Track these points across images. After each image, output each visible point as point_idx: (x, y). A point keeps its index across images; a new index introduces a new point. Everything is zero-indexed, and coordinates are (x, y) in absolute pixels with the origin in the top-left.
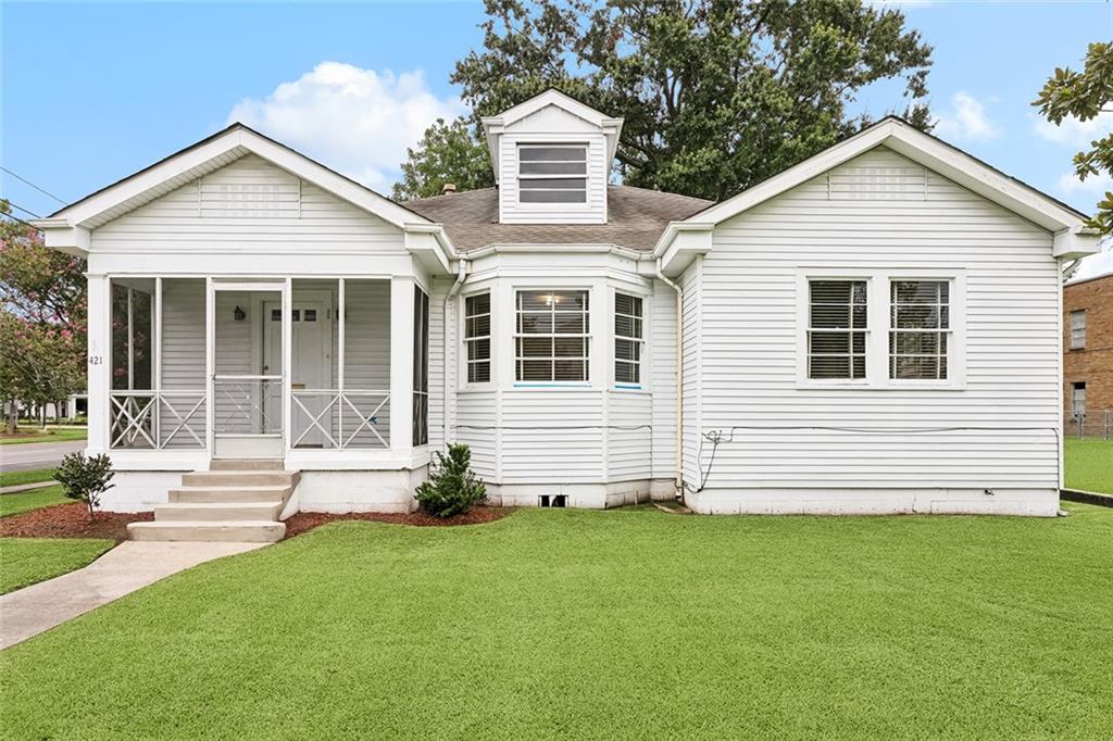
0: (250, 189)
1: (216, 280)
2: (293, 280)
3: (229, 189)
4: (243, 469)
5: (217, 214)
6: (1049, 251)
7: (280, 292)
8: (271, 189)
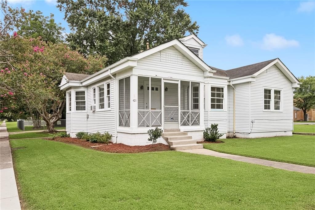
0: (172, 55)
1: (164, 79)
2: (181, 81)
3: (167, 54)
4: (171, 132)
5: (165, 61)
6: (291, 86)
7: (178, 84)
8: (176, 56)
